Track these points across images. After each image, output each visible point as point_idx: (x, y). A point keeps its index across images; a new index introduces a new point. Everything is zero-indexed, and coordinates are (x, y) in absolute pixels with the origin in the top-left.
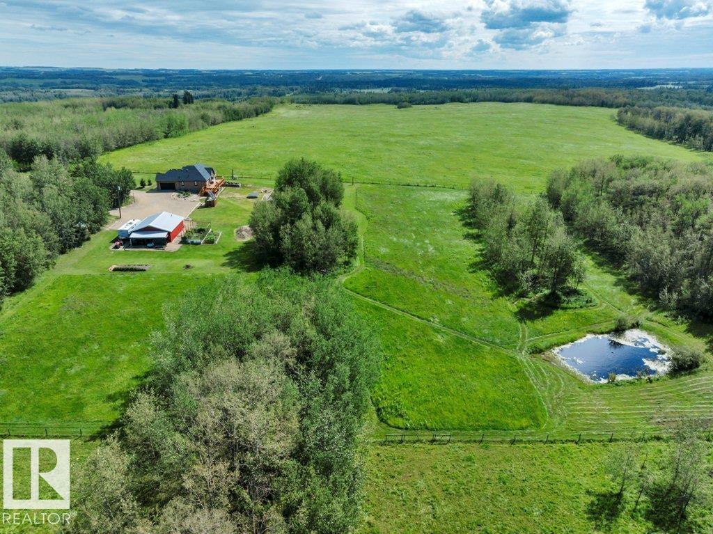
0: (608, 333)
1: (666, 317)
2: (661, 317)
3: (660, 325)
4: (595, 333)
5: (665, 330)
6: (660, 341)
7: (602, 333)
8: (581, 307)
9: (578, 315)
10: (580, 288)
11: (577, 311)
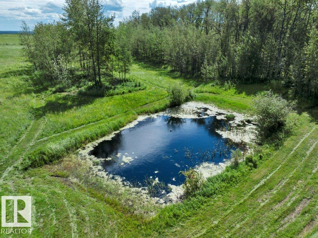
0: (163, 110)
1: (213, 86)
2: (208, 87)
3: (211, 94)
4: (147, 113)
5: (218, 96)
6: (219, 107)
7: (156, 111)
8: (130, 92)
9: (126, 98)
10: (127, 76)
11: (125, 96)
